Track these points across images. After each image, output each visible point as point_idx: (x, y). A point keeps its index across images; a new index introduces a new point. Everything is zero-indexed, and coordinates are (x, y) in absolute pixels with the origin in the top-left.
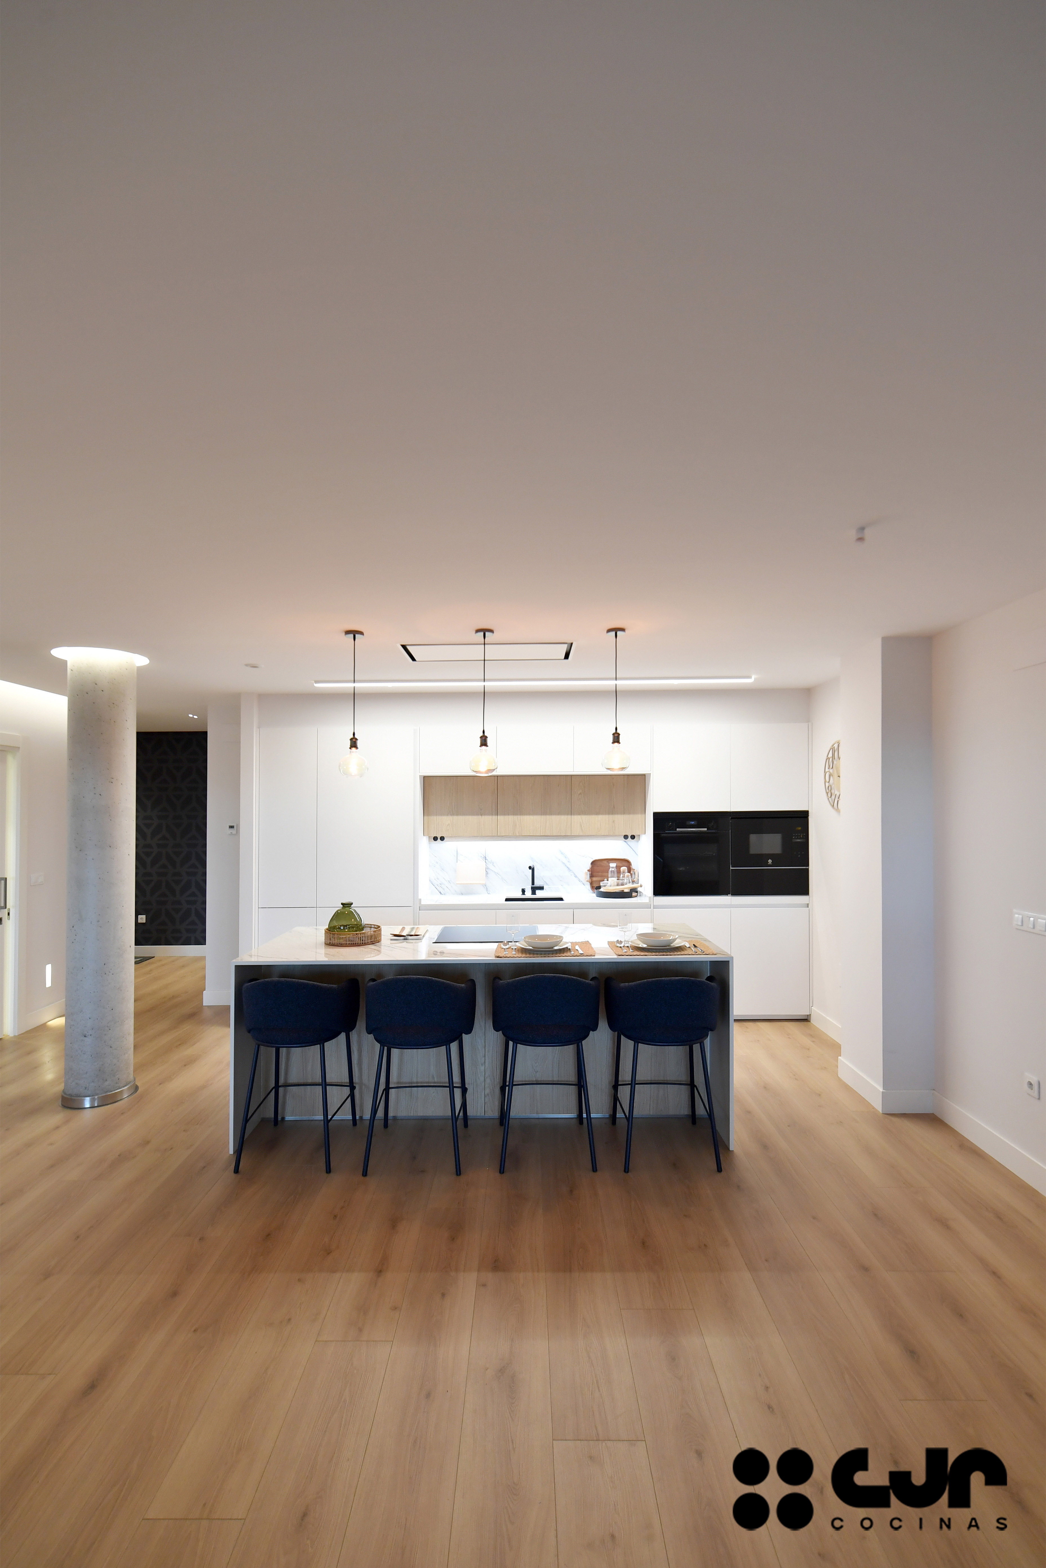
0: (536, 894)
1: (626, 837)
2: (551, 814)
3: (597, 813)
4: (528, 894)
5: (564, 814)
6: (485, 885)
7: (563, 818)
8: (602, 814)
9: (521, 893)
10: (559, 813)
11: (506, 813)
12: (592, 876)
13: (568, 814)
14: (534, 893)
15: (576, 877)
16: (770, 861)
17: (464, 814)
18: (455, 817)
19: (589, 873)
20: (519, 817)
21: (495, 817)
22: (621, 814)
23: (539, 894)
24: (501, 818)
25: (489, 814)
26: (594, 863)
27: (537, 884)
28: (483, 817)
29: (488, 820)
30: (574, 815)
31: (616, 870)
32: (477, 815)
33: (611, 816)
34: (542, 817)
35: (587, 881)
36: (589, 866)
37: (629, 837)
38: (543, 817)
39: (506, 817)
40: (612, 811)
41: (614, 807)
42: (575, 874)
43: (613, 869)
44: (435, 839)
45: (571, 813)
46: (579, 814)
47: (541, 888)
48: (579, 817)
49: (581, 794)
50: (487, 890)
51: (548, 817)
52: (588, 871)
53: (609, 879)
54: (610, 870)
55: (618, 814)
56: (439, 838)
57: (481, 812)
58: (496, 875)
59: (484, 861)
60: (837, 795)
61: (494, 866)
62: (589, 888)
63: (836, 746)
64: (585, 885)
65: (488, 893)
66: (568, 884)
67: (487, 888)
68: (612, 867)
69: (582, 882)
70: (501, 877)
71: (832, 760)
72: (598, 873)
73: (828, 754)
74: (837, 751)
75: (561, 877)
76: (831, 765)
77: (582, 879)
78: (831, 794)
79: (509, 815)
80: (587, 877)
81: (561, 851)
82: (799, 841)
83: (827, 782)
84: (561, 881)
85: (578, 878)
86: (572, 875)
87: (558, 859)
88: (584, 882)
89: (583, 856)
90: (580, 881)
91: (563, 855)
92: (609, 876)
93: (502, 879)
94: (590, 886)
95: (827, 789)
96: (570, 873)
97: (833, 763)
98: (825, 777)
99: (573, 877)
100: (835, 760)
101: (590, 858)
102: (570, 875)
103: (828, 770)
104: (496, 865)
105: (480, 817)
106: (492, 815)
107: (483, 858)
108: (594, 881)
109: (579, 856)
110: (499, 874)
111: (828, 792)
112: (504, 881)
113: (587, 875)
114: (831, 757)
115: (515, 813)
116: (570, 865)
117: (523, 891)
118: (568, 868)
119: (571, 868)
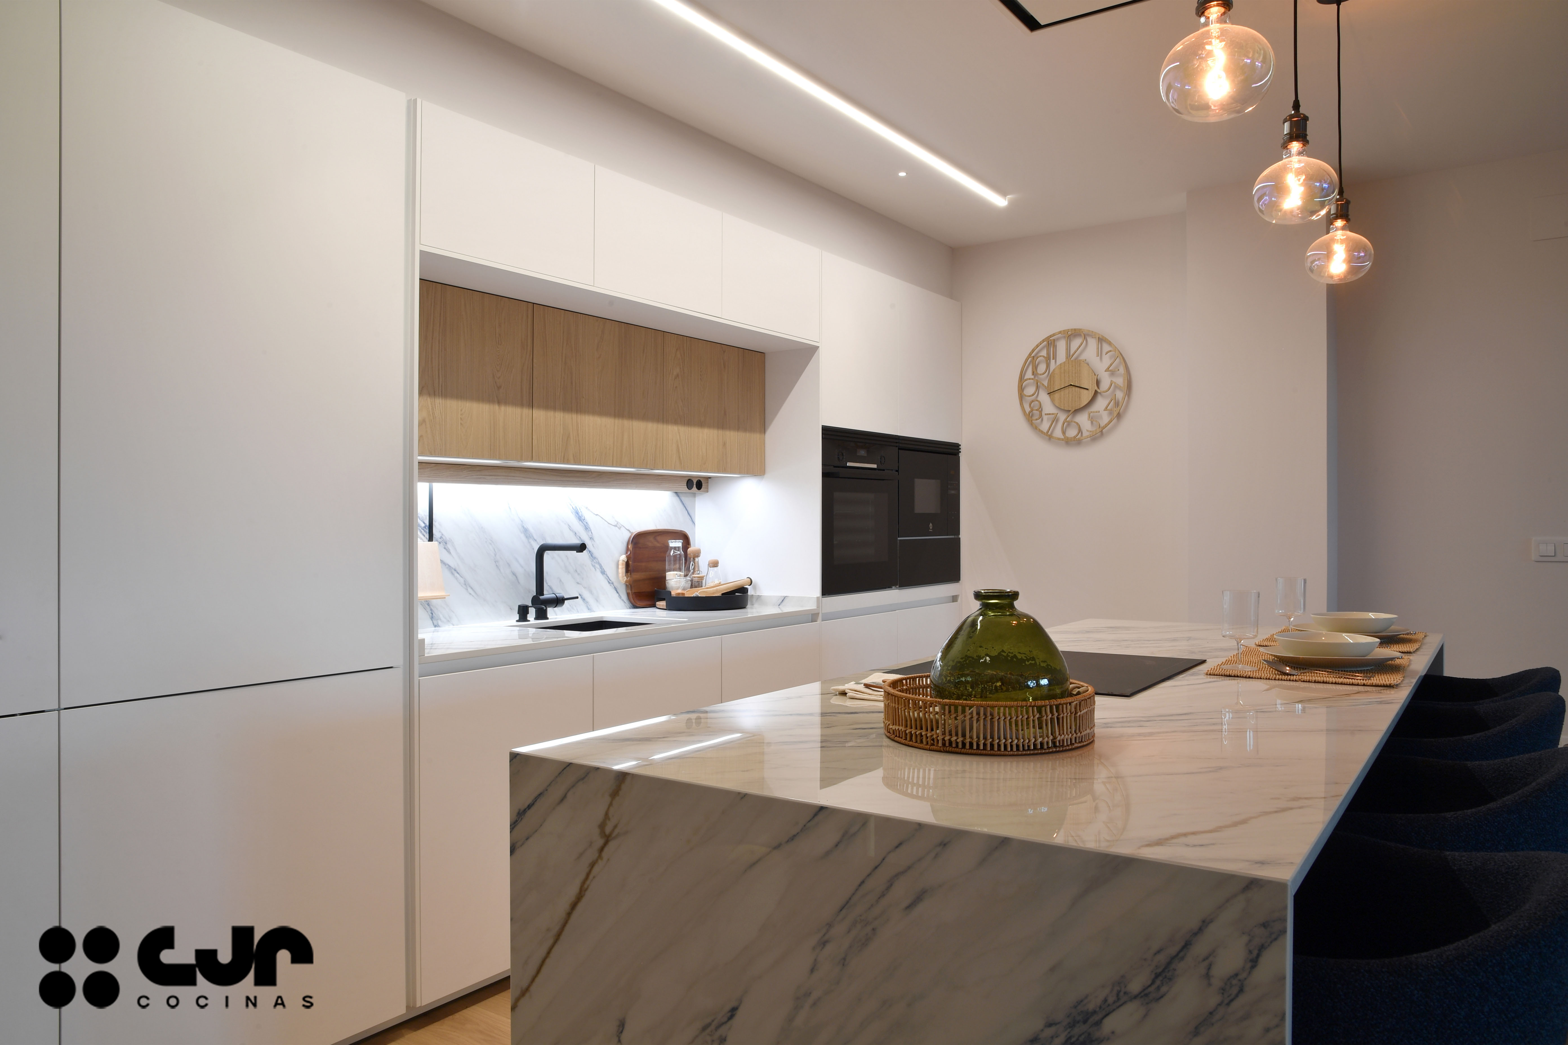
0: (547, 618)
1: (689, 483)
2: (631, 416)
3: (701, 425)
4: (533, 620)
5: (654, 419)
7: (651, 427)
8: (708, 427)
10: (644, 417)
11: (550, 404)
12: (631, 570)
13: (658, 421)
14: (541, 615)
15: (603, 572)
16: (931, 527)
18: (439, 401)
19: (627, 565)
20: (574, 416)
21: (526, 411)
22: (735, 428)
23: (557, 615)
24: (540, 415)
25: (514, 403)
26: (635, 541)
27: (548, 591)
28: (503, 408)
30: (667, 422)
31: (679, 554)
34: (617, 421)
36: (624, 549)
37: (695, 486)
38: (618, 424)
39: (551, 414)
40: (722, 421)
41: (725, 413)
42: (602, 568)
43: (676, 553)
45: (662, 417)
46: (675, 422)
47: (558, 601)
48: (675, 428)
49: (677, 376)
50: (432, 618)
51: (627, 423)
52: (624, 561)
54: (670, 553)
55: (730, 428)
57: (497, 394)
58: (453, 574)
59: (427, 536)
60: (1062, 417)
61: (445, 548)
62: (624, 597)
63: (1058, 339)
64: (618, 591)
65: (435, 623)
66: (591, 592)
67: (431, 610)
68: (675, 548)
69: (613, 584)
70: (462, 580)
71: (1047, 361)
72: (643, 564)
73: (1033, 351)
74: (1061, 346)
75: (579, 574)
76: (1042, 368)
77: (613, 578)
78: (1041, 416)
79: (554, 408)
80: (620, 571)
81: (577, 513)
82: (953, 492)
83: (1030, 396)
84: (578, 583)
85: (606, 575)
86: (596, 570)
87: (572, 531)
88: (615, 584)
89: (614, 526)
90: (609, 583)
91: (581, 522)
92: (667, 567)
93: (466, 585)
94: (628, 594)
95: (1028, 409)
96: (594, 566)
97: (1048, 366)
98: (1021, 389)
99: (599, 574)
100: (1053, 362)
101: (623, 529)
102: (594, 568)
103: (1033, 377)
104: (449, 546)
105: (496, 407)
106: (522, 405)
107: (425, 527)
108: (637, 576)
109: (609, 523)
110: (455, 570)
111: (1029, 413)
112: (470, 590)
113: (620, 567)
114: (1044, 357)
115: (567, 407)
116: (593, 545)
117: (524, 612)
118: (590, 552)
119: (595, 552)
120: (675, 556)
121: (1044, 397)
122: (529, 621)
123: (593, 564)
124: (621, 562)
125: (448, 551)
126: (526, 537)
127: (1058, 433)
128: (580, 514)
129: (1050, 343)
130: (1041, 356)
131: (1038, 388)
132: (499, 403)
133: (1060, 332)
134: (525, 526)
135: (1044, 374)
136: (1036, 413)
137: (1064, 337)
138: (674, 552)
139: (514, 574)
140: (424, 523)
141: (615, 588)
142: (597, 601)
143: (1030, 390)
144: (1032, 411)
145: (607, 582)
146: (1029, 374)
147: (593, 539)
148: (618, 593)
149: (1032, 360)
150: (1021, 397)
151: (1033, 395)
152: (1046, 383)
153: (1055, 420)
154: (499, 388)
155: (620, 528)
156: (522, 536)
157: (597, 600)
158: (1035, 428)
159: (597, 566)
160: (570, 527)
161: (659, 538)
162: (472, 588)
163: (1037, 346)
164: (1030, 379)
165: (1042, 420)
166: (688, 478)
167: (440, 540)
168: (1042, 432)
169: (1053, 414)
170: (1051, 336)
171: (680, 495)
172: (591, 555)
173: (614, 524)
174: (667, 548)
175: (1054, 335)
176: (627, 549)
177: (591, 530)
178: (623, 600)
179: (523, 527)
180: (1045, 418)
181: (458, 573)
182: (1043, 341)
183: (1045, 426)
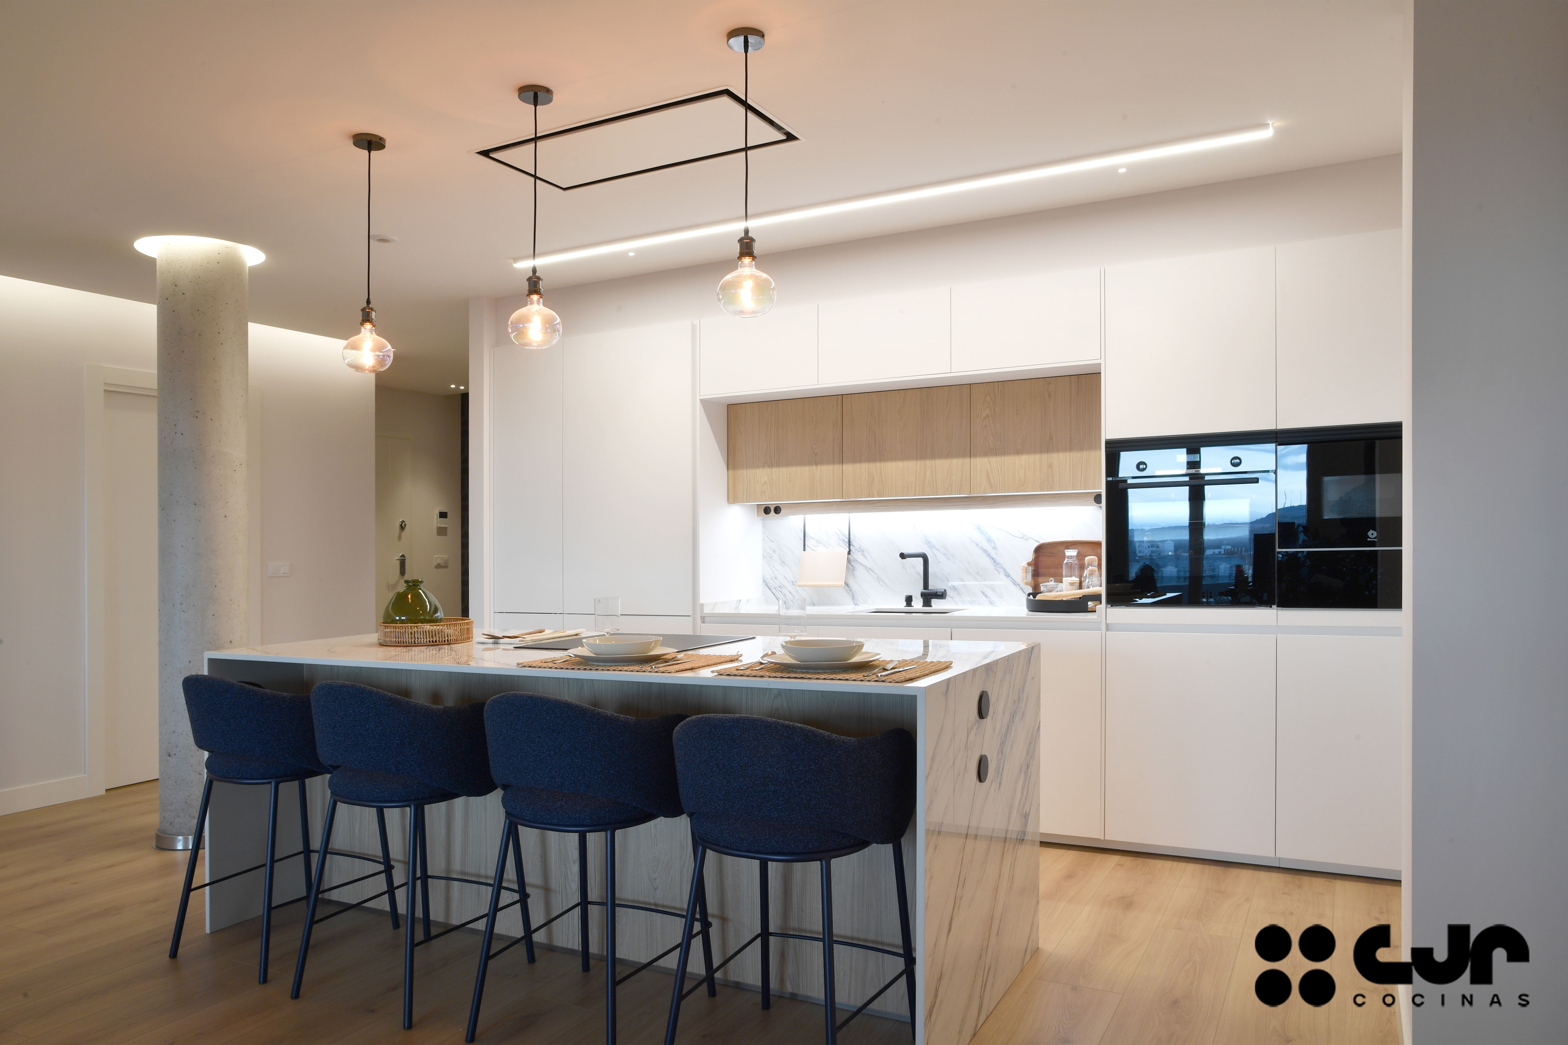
0: (931, 606)
2: (934, 456)
3: (1018, 452)
4: (919, 605)
5: (958, 456)
7: (956, 463)
8: (1029, 452)
9: (905, 603)
10: (949, 455)
11: (856, 459)
12: (1036, 574)
13: (964, 456)
14: (927, 603)
15: (1008, 575)
16: (1372, 534)
17: (788, 464)
18: (775, 470)
19: (1030, 569)
20: (878, 464)
21: (837, 467)
22: (1065, 450)
23: (939, 605)
24: (848, 468)
25: (828, 463)
26: (1040, 550)
28: (819, 467)
29: (826, 472)
30: (975, 456)
32: (810, 463)
34: (919, 462)
35: (1026, 584)
36: (1030, 557)
38: (920, 464)
39: (857, 466)
40: (1047, 446)
41: (1051, 439)
42: (1005, 570)
43: (1071, 561)
44: (767, 511)
45: (970, 453)
46: (985, 454)
47: (941, 595)
48: (985, 460)
49: (988, 416)
50: (853, 599)
51: (929, 463)
52: (1029, 564)
53: (1064, 579)
55: (1058, 451)
56: (772, 509)
57: (815, 459)
58: (868, 571)
59: (848, 546)
61: (862, 555)
65: (856, 602)
66: (993, 590)
67: (852, 594)
68: (1068, 557)
69: (1019, 585)
72: (1052, 570)
79: (861, 461)
80: (1025, 574)
81: (979, 529)
85: (1011, 577)
86: (999, 573)
87: (974, 542)
89: (1020, 538)
90: (1015, 584)
91: (983, 537)
93: (879, 579)
96: (998, 570)
99: (1001, 576)
102: (997, 572)
104: (865, 553)
105: (814, 467)
106: (834, 463)
107: (847, 541)
109: (1013, 536)
110: (870, 569)
112: (882, 583)
113: (1024, 571)
115: (871, 459)
116: (996, 553)
117: (909, 600)
118: (993, 559)
119: (999, 560)
120: (1067, 564)
122: (913, 606)
123: (997, 569)
125: (866, 557)
126: (929, 547)
128: (983, 530)
132: (816, 464)
134: (928, 540)
138: (1068, 560)
140: (847, 538)
141: (1021, 588)
142: (1001, 598)
145: (1013, 584)
147: (996, 549)
154: (816, 455)
155: (1025, 539)
159: (1001, 570)
161: (1060, 548)
162: (883, 582)
167: (859, 550)
172: (995, 562)
173: (1019, 536)
174: (1064, 556)
176: (1033, 557)
177: (994, 542)
179: (927, 540)
181: (872, 571)
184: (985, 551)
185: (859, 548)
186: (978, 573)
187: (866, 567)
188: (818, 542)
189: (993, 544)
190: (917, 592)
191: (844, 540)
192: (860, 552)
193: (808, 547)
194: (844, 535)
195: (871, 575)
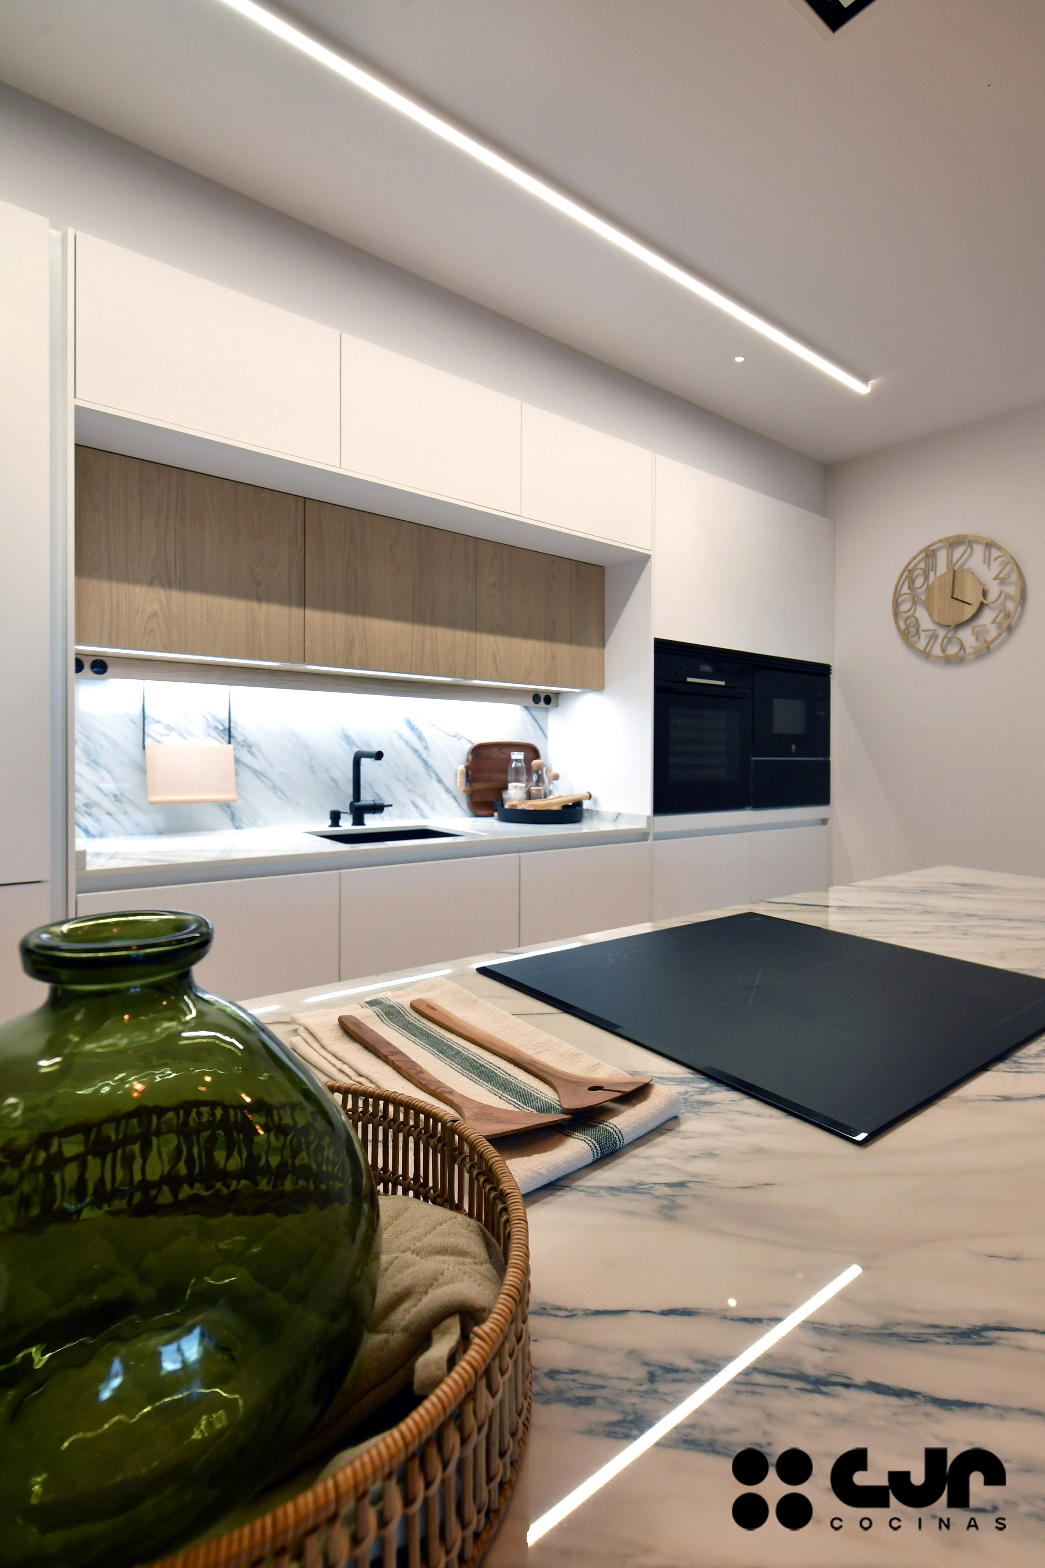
1: (536, 698)
4: (346, 825)
5: (462, 627)
6: (226, 806)
7: (462, 634)
9: (329, 822)
11: (327, 601)
12: (474, 781)
13: (471, 626)
14: (358, 820)
15: (440, 781)
16: (794, 748)
17: (203, 589)
19: (463, 773)
20: (361, 619)
21: (297, 611)
23: (373, 823)
24: (313, 615)
25: (279, 600)
26: (475, 752)
27: (367, 798)
30: (482, 630)
31: (524, 765)
33: (549, 645)
36: (465, 759)
37: (542, 701)
38: (419, 626)
39: (328, 615)
41: (554, 626)
42: (437, 775)
43: (519, 764)
45: (478, 626)
46: (492, 631)
47: (377, 808)
48: (492, 638)
49: (495, 584)
51: (430, 627)
52: (464, 769)
53: (509, 785)
54: (514, 764)
58: (258, 777)
59: (227, 738)
60: (942, 633)
61: (249, 751)
62: (465, 805)
63: (939, 549)
64: (458, 799)
65: (237, 824)
66: (425, 799)
67: (233, 812)
68: (517, 760)
69: (451, 791)
70: (270, 784)
71: (925, 573)
72: (486, 775)
73: (910, 563)
74: (942, 557)
75: (411, 782)
76: (919, 581)
77: (451, 787)
78: (918, 633)
79: (334, 609)
80: (458, 780)
81: (409, 724)
82: (821, 714)
83: (905, 612)
84: (410, 791)
85: (443, 783)
86: (431, 778)
87: (404, 740)
88: (454, 793)
89: (453, 737)
90: (447, 791)
91: (413, 732)
92: (509, 779)
93: (275, 788)
94: (468, 803)
95: (903, 626)
96: (429, 775)
97: (926, 578)
98: (896, 604)
99: (434, 782)
100: (932, 574)
101: (463, 740)
102: (429, 777)
103: (909, 591)
104: (254, 750)
106: (289, 603)
107: (224, 730)
108: (477, 786)
109: (447, 734)
110: (262, 774)
111: (905, 630)
112: (279, 794)
113: (458, 776)
114: (921, 569)
115: (349, 608)
116: (428, 754)
117: (335, 817)
118: (424, 761)
119: (431, 762)
120: (516, 768)
121: (921, 614)
122: (343, 828)
123: (428, 773)
124: (459, 772)
125: (253, 754)
126: (348, 744)
127: (937, 651)
128: (413, 723)
129: (929, 554)
130: (918, 569)
131: (914, 603)
132: (259, 600)
133: (940, 541)
135: (921, 587)
136: (913, 630)
137: (944, 547)
138: (516, 764)
139: (333, 779)
140: (223, 725)
141: (453, 796)
143: (905, 607)
144: (907, 628)
145: (445, 791)
146: (905, 589)
147: (429, 748)
148: (457, 801)
149: (909, 573)
150: (896, 614)
151: (909, 611)
152: (923, 598)
153: (934, 636)
154: (259, 584)
155: (459, 739)
156: (343, 743)
157: (433, 808)
158: (911, 646)
159: (433, 775)
160: (400, 737)
161: (504, 750)
162: (282, 792)
163: (914, 558)
164: (905, 594)
165: (919, 638)
166: (533, 693)
167: (243, 743)
168: (918, 650)
169: (931, 630)
170: (930, 546)
171: (530, 709)
172: (426, 764)
173: (453, 735)
174: (509, 760)
175: (933, 544)
176: (468, 760)
177: (425, 740)
178: (463, 809)
179: (344, 734)
180: (923, 635)
181: (265, 776)
182: (921, 552)
183: (922, 645)
184: (416, 751)
185: (244, 741)
186: (407, 779)
187: (254, 771)
188: (169, 728)
189: (424, 743)
190: (344, 805)
191: (216, 728)
192: (245, 747)
193: (149, 736)
194: (217, 720)
195: (263, 782)
